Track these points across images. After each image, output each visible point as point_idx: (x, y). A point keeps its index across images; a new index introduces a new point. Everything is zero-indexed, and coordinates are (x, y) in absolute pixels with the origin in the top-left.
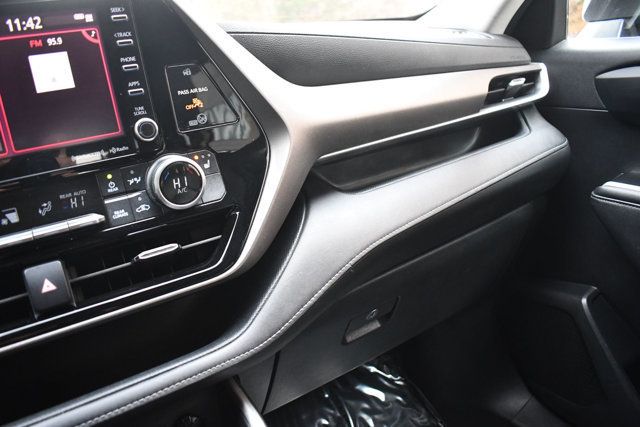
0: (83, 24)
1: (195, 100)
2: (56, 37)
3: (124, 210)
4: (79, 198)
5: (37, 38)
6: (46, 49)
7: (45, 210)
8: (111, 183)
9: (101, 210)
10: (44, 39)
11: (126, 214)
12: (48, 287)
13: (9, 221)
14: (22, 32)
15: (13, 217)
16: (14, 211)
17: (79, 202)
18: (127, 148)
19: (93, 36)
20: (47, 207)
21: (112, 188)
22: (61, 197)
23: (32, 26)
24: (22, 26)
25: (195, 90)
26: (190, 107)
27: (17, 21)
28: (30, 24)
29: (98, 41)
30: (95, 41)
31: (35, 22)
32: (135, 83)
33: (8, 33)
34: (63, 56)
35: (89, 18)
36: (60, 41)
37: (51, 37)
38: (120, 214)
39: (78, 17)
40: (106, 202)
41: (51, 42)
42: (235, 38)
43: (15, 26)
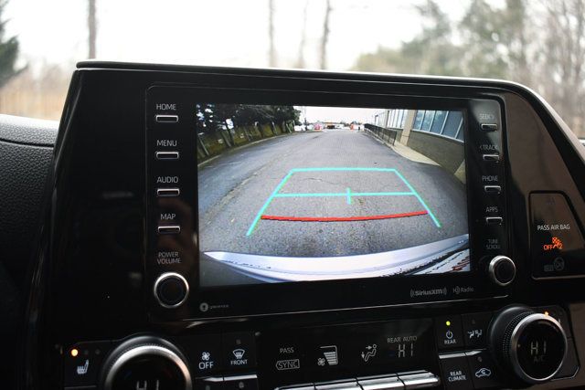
1: (555, 240)
3: (460, 373)
4: (408, 345)
7: (370, 354)
8: (449, 332)
11: (464, 377)
13: (326, 362)
15: (332, 358)
16: (333, 350)
17: (408, 349)
18: (472, 290)
20: (371, 351)
21: (450, 340)
22: (389, 340)
25: (555, 228)
26: (548, 247)
32: (493, 209)
38: (456, 376)
40: (441, 357)
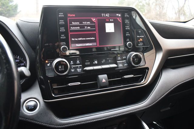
0: (118, 17)
1: (141, 39)
2: (112, 19)
3: (121, 65)
4: (111, 60)
5: (108, 19)
6: (109, 22)
8: (119, 57)
9: (116, 64)
10: (109, 19)
11: (122, 66)
12: (104, 81)
14: (105, 17)
15: (96, 62)
17: (111, 61)
19: (120, 20)
20: (104, 61)
21: (119, 59)
22: (107, 59)
23: (107, 16)
24: (105, 16)
25: (141, 36)
26: (139, 40)
27: (104, 14)
28: (107, 15)
29: (121, 21)
30: (120, 21)
31: (108, 15)
32: (128, 33)
33: (102, 17)
34: (113, 24)
35: (120, 15)
36: (113, 20)
37: (111, 19)
38: (120, 65)
39: (117, 15)
40: (118, 62)
41: (111, 20)
42: (151, 24)
43: (103, 15)
